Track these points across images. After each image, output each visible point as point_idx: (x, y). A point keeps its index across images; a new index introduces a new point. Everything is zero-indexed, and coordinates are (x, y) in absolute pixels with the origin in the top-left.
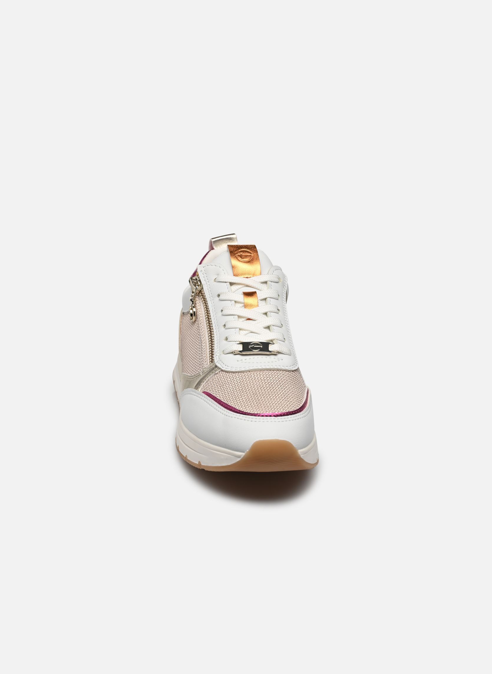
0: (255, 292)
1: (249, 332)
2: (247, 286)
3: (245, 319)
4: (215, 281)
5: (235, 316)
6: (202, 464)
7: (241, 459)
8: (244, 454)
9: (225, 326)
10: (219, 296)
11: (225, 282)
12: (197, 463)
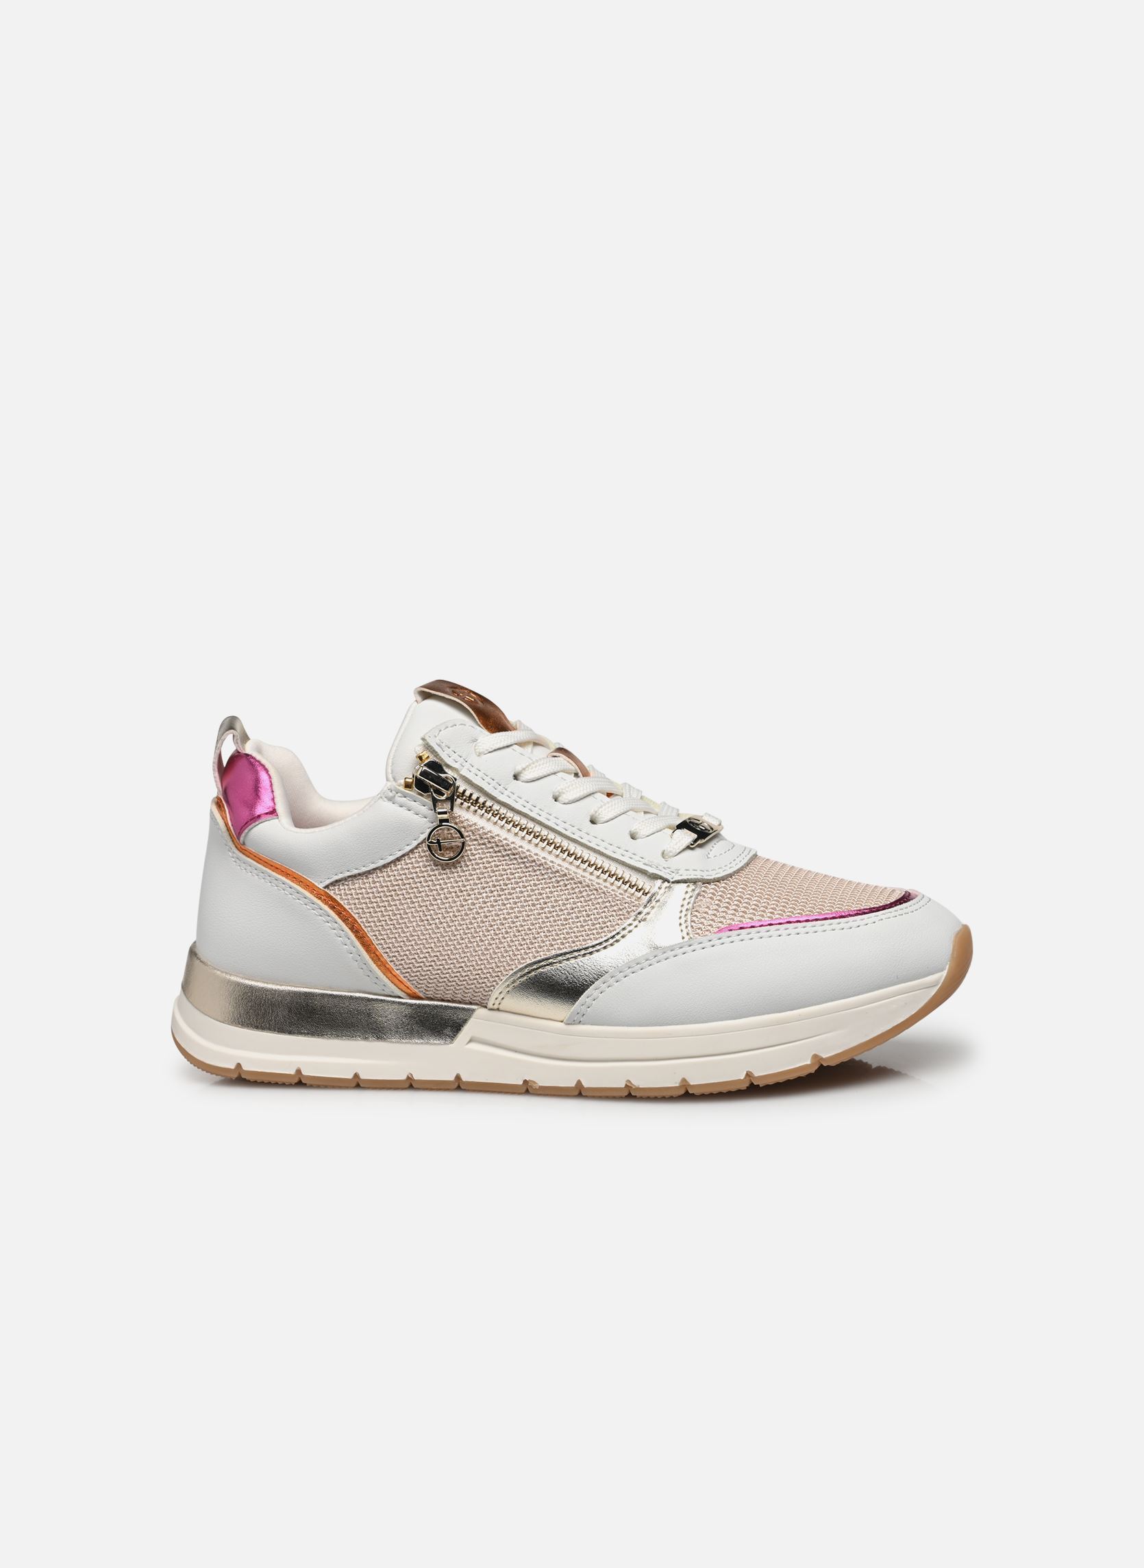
3: (606, 796)
4: (479, 755)
5: (596, 795)
6: (824, 1056)
7: (939, 985)
8: (944, 973)
9: (593, 822)
10: (516, 777)
11: (508, 747)
12: (809, 1062)
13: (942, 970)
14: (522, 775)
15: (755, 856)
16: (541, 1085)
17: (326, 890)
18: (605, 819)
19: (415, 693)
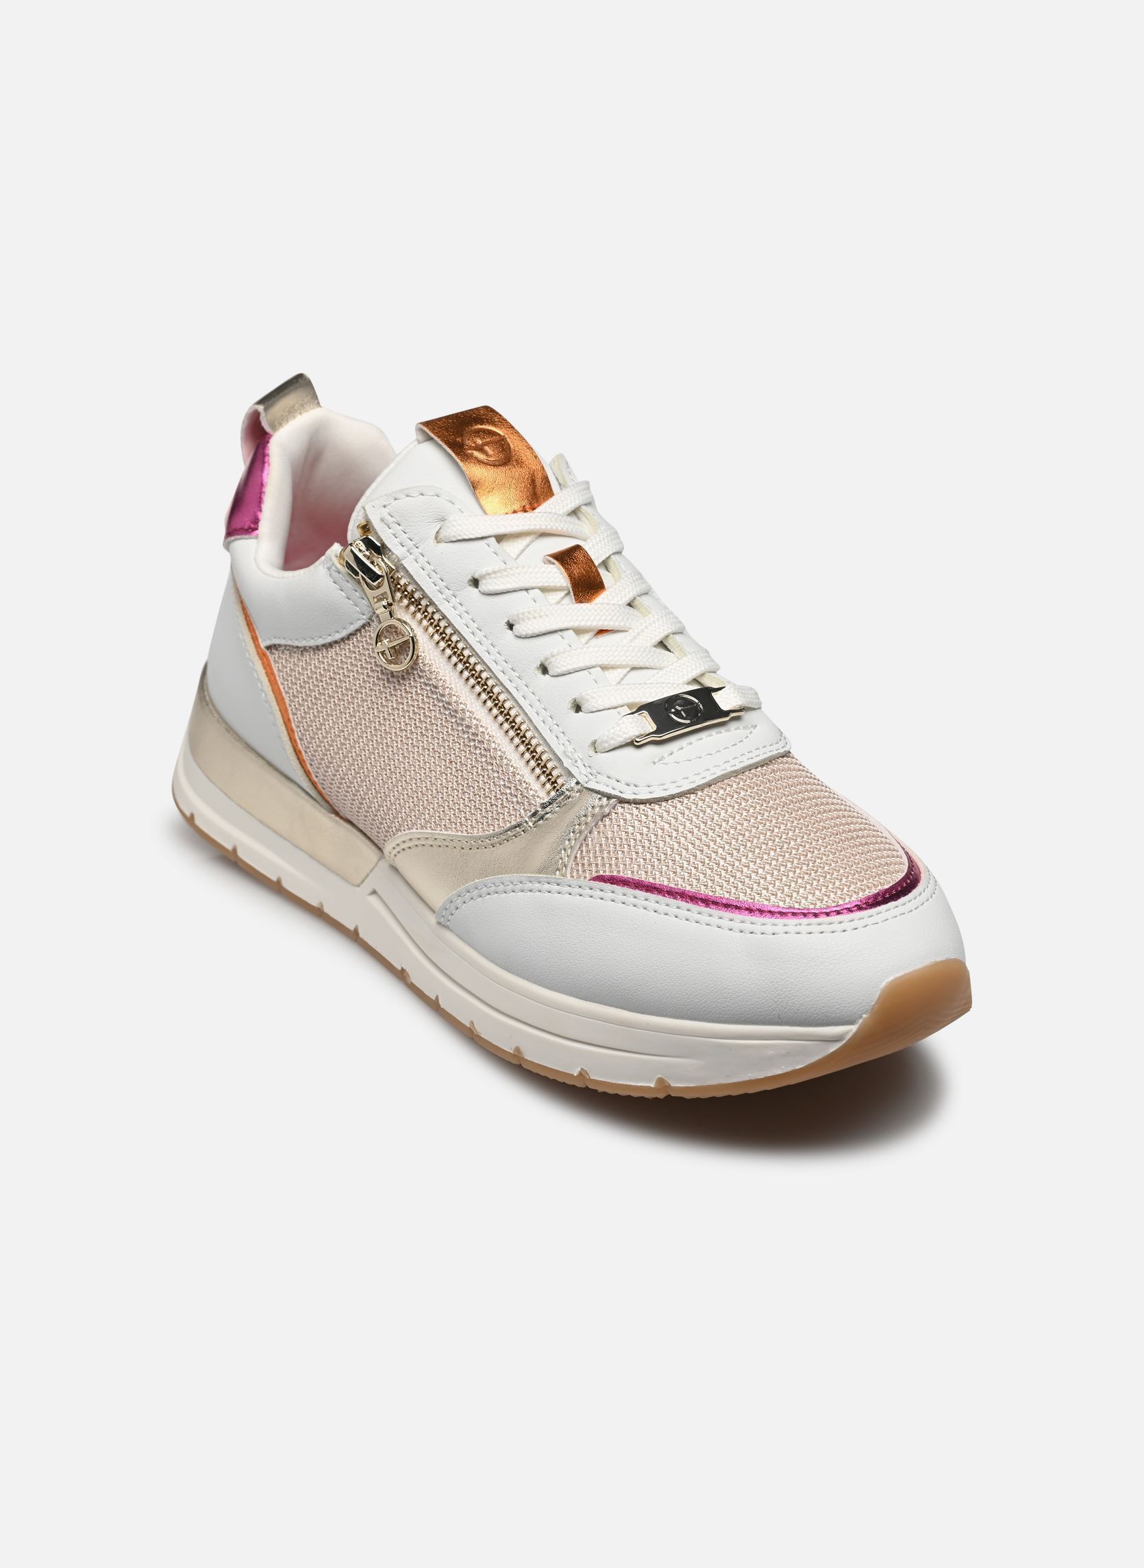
0: (578, 547)
1: (629, 669)
2: (544, 535)
3: (592, 634)
4: (438, 542)
5: (565, 634)
6: (674, 1084)
7: (844, 1042)
8: (853, 1028)
9: (544, 670)
10: (475, 582)
11: (482, 538)
12: (652, 1085)
13: (852, 1023)
14: (484, 581)
15: (787, 754)
16: (413, 982)
17: (268, 653)
18: (559, 671)
19: (416, 430)
